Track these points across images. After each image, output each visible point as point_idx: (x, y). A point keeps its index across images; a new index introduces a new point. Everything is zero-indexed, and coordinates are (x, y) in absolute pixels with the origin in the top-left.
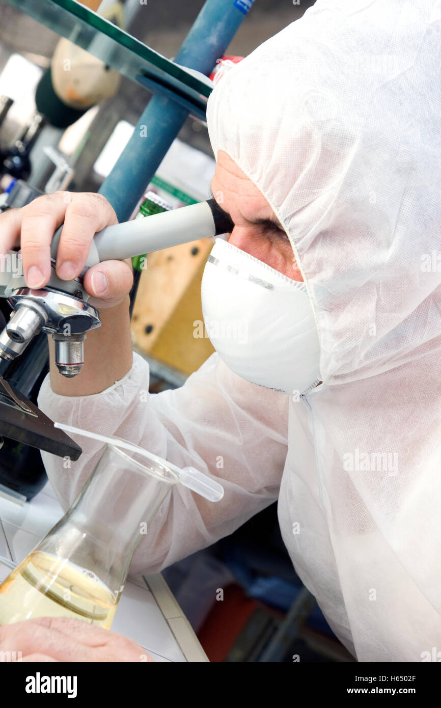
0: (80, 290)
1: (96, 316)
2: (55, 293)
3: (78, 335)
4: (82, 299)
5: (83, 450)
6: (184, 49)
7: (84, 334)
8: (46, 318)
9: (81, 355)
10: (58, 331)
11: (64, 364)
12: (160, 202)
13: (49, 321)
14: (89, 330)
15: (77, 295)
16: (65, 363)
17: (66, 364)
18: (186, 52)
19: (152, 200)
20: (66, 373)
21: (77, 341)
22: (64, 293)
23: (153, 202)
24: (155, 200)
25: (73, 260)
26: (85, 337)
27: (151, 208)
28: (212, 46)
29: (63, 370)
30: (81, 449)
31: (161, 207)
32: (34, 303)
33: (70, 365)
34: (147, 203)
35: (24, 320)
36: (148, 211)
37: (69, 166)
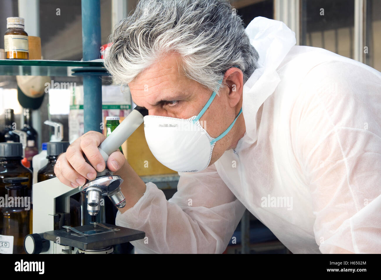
0: (107, 172)
1: (120, 178)
2: (98, 179)
3: (117, 189)
4: (110, 175)
5: (145, 232)
6: (85, 53)
7: (119, 187)
8: (101, 191)
9: (123, 196)
10: (108, 193)
12: (113, 119)
13: (103, 191)
14: (120, 184)
15: (107, 175)
16: (119, 203)
18: (86, 54)
19: (110, 120)
20: (121, 206)
21: (118, 192)
22: (102, 177)
23: (111, 120)
24: (111, 119)
25: (99, 162)
26: (120, 188)
27: (111, 123)
28: (95, 45)
29: (119, 206)
30: (144, 232)
31: (115, 120)
32: (93, 188)
33: (121, 202)
34: (108, 122)
35: (93, 196)
36: (110, 125)
37: (59, 124)
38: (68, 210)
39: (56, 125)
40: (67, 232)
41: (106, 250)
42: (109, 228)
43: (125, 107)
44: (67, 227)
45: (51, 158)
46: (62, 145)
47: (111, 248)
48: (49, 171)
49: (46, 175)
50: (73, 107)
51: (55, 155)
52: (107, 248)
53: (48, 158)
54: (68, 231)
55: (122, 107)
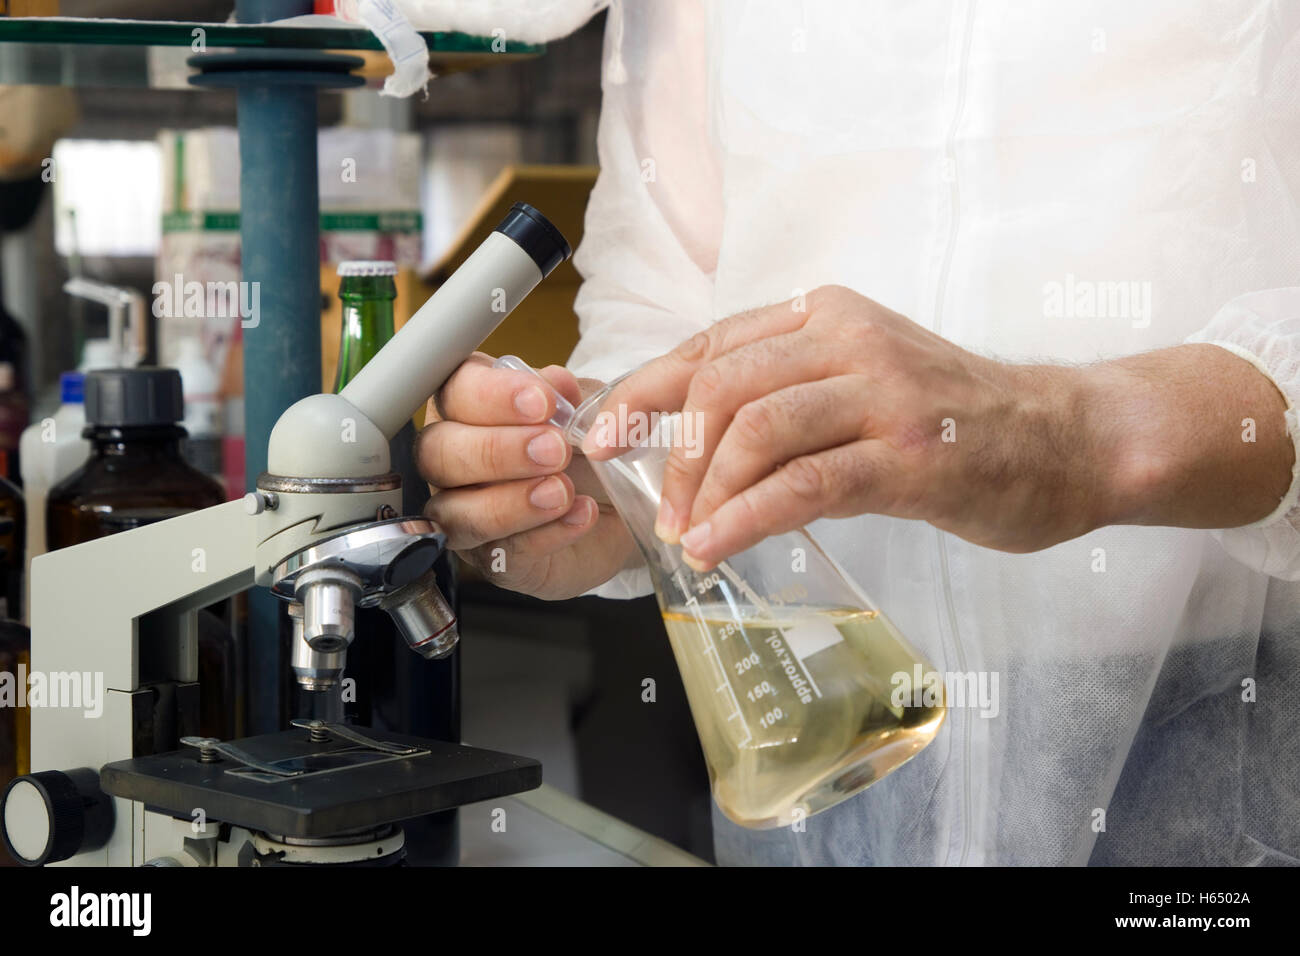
1: (434, 530)
2: (346, 534)
3: (422, 578)
7: (429, 570)
8: (358, 584)
9: (444, 607)
10: (387, 593)
11: (427, 640)
12: (370, 270)
13: (365, 585)
15: (382, 516)
16: (427, 637)
17: (431, 638)
19: (356, 274)
20: (438, 652)
21: (425, 589)
22: (362, 526)
23: (360, 277)
24: (358, 270)
26: (433, 575)
27: (360, 289)
29: (429, 651)
30: (537, 761)
31: (377, 277)
32: (326, 571)
33: (437, 634)
34: (348, 284)
35: (324, 611)
36: (357, 296)
37: (128, 292)
38: (189, 669)
39: (116, 298)
40: (200, 761)
41: (376, 840)
42: (381, 743)
43: (397, 223)
44: (204, 744)
45: (101, 436)
46: (150, 382)
47: (393, 833)
48: (95, 492)
49: (83, 508)
50: (174, 219)
51: (119, 423)
52: (377, 834)
53: (88, 434)
54: (206, 759)
55: (385, 223)
